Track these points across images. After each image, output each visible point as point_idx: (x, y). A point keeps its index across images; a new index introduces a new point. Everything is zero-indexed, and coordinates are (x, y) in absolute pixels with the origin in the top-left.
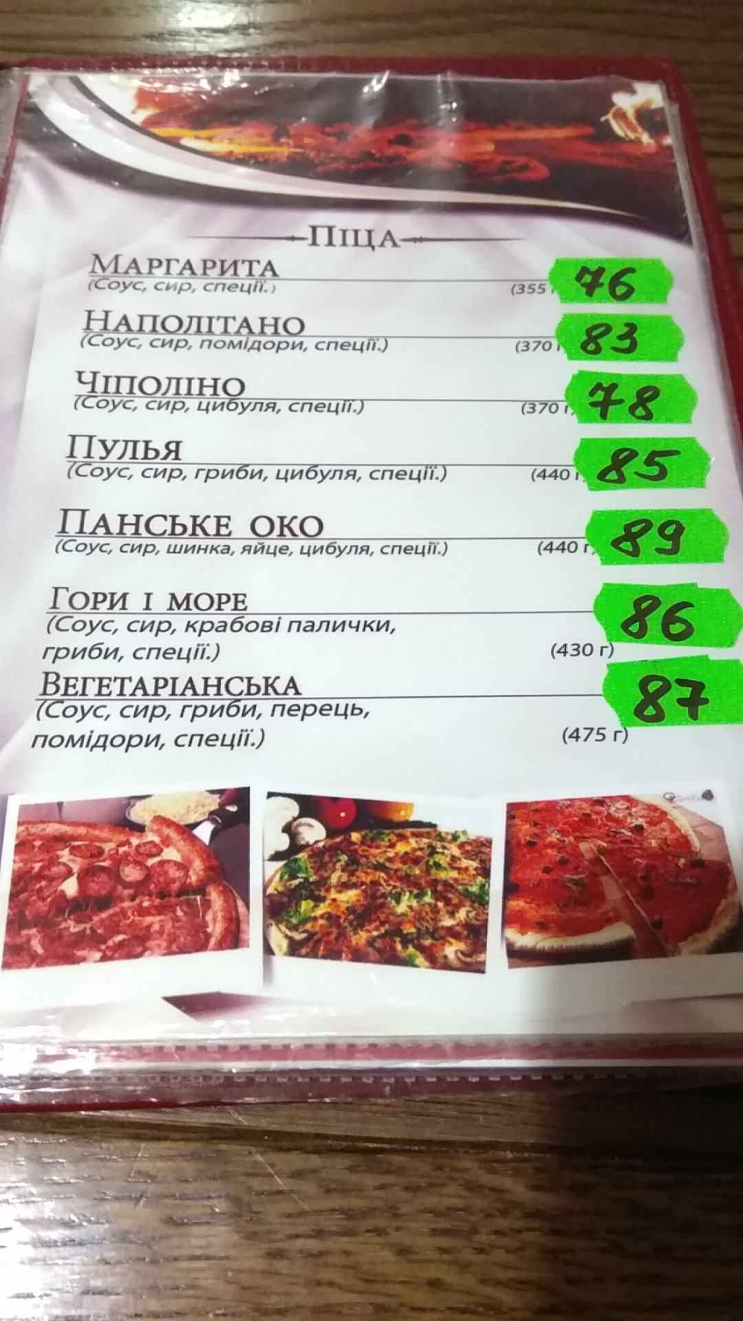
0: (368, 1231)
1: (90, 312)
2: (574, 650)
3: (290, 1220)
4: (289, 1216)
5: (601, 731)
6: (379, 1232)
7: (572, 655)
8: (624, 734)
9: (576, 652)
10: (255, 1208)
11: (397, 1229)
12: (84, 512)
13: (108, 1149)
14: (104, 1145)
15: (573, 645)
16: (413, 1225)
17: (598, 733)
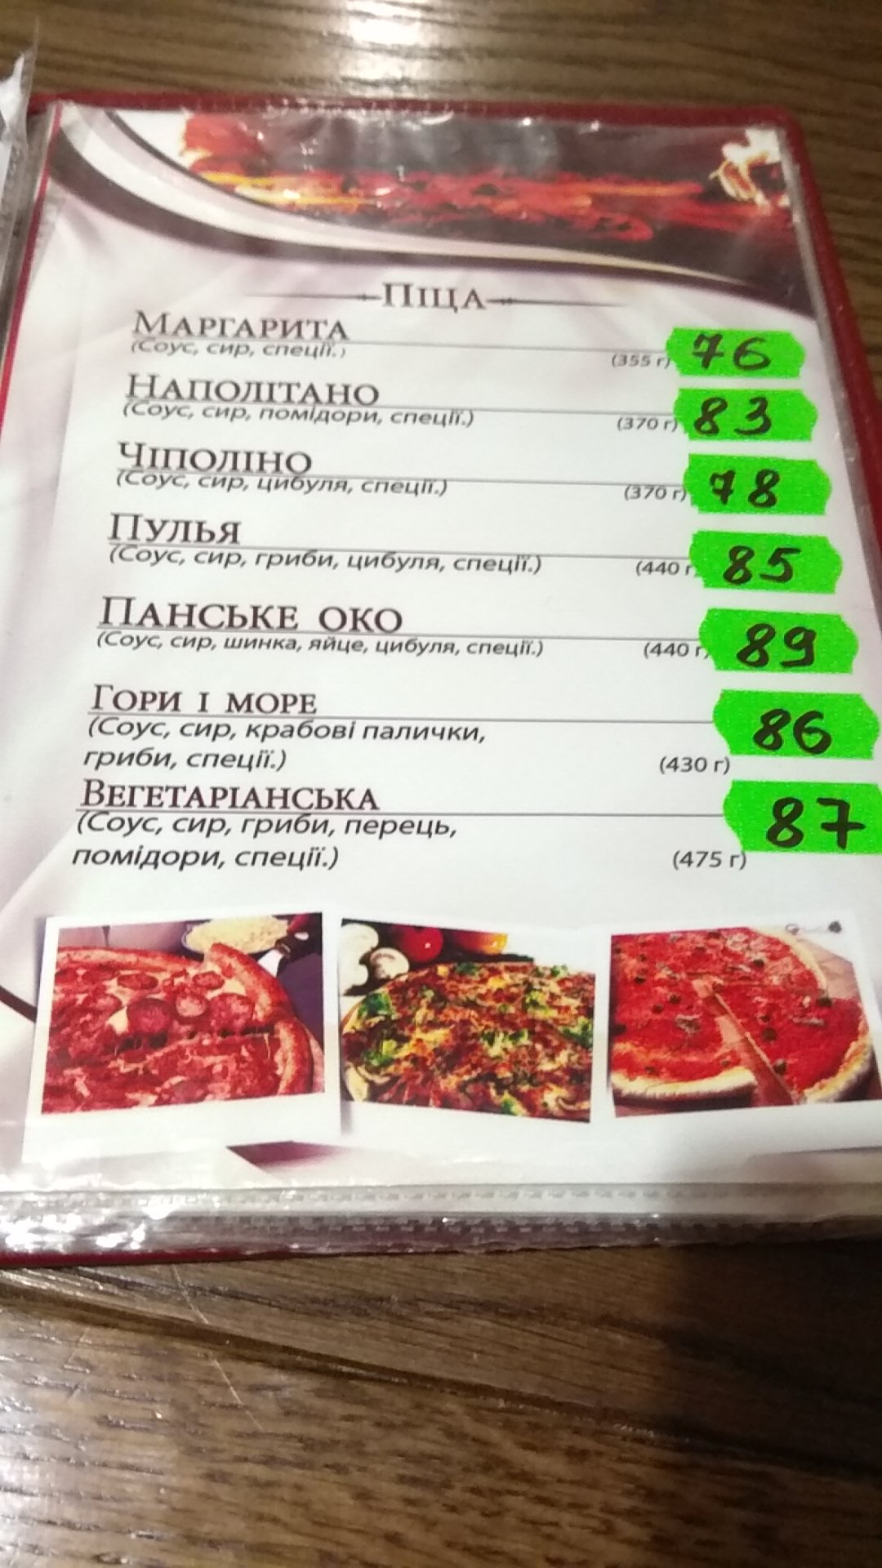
0: (327, 1466)
1: (133, 377)
2: (686, 764)
3: (240, 1441)
4: (240, 1435)
5: (716, 856)
6: (339, 1469)
7: (683, 771)
8: (741, 859)
9: (687, 767)
10: (202, 1421)
11: (362, 1469)
12: (129, 601)
13: (48, 1328)
14: (43, 1323)
15: (685, 759)
16: (380, 1468)
17: (713, 858)
